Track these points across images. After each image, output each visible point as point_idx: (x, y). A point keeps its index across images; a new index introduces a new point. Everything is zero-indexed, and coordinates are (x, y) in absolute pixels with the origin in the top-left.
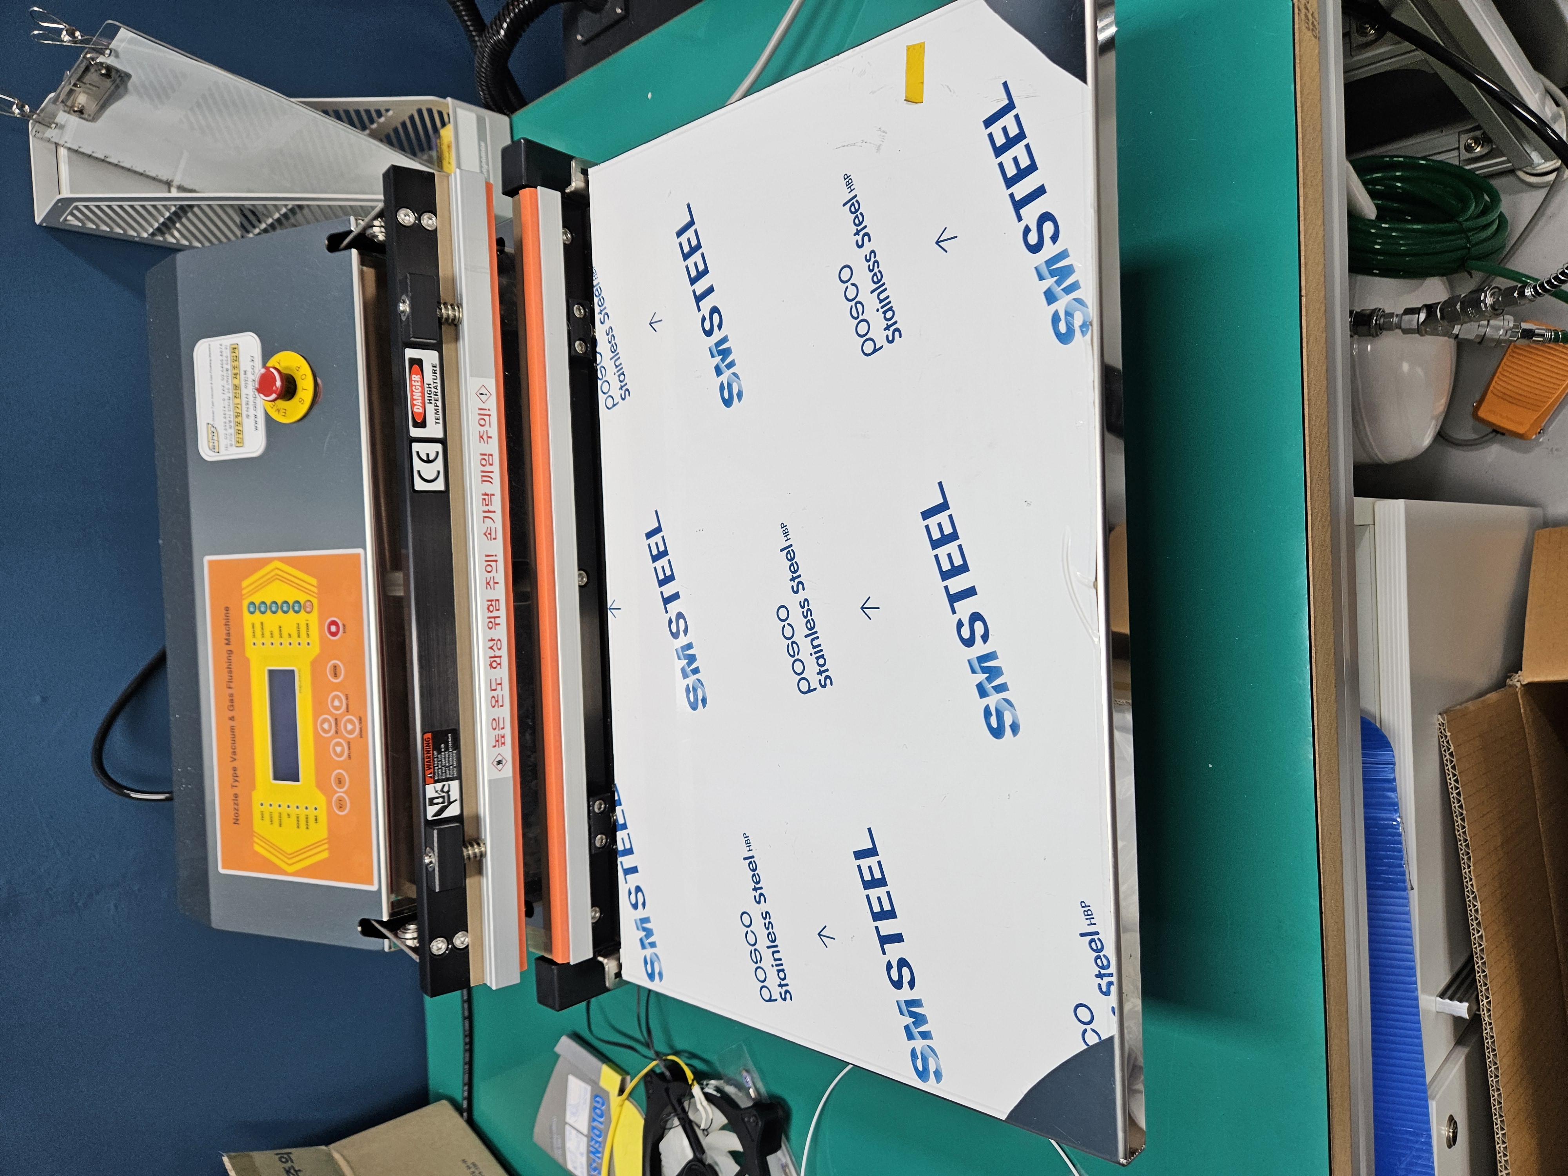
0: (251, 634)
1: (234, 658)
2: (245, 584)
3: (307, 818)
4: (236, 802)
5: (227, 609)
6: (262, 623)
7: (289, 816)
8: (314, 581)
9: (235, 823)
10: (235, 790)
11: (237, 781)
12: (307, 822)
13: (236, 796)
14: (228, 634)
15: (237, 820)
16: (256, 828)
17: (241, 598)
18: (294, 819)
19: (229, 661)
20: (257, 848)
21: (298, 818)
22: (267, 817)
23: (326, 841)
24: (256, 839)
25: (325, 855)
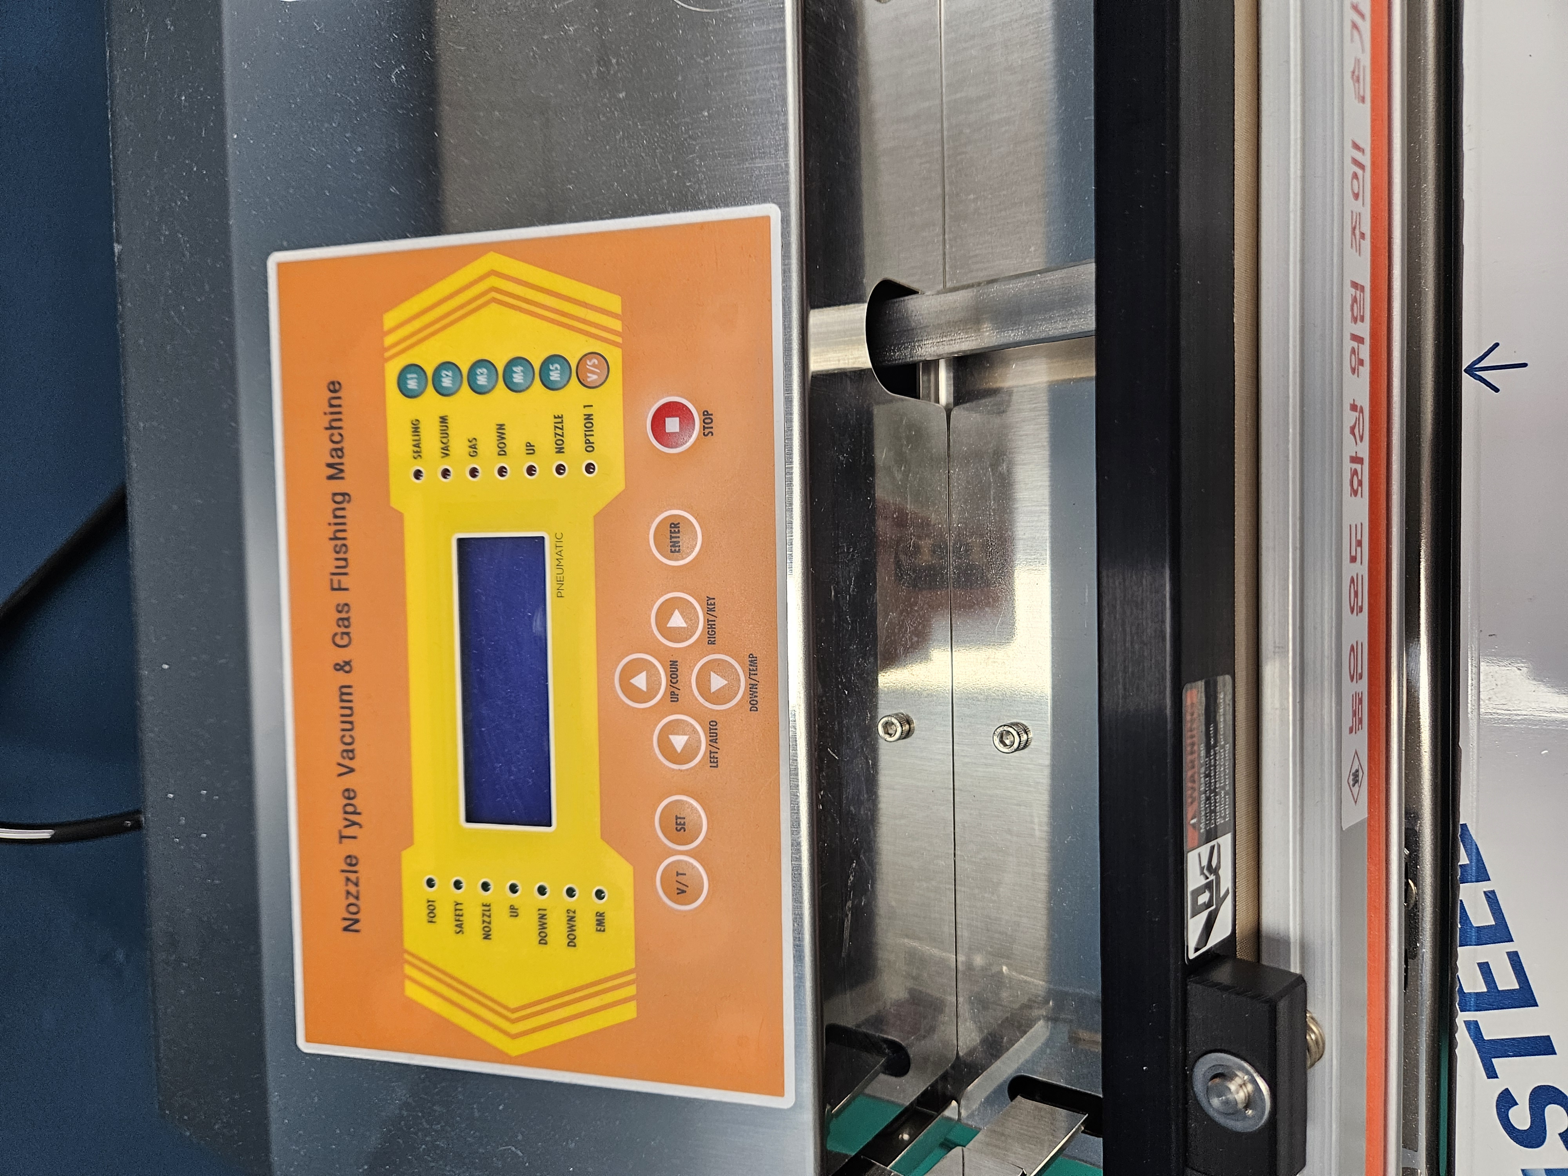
0: (410, 448)
1: (351, 512)
2: (390, 319)
3: (571, 919)
4: (353, 876)
5: (334, 387)
6: (443, 420)
7: (514, 912)
8: (614, 303)
9: (346, 929)
10: (349, 847)
11: (354, 823)
12: (571, 928)
13: (351, 861)
14: (338, 452)
15: (357, 921)
16: (410, 942)
17: (381, 356)
18: (529, 921)
19: (339, 519)
20: (412, 991)
21: (542, 917)
22: (445, 913)
23: (632, 977)
24: (409, 970)
25: (629, 1012)
